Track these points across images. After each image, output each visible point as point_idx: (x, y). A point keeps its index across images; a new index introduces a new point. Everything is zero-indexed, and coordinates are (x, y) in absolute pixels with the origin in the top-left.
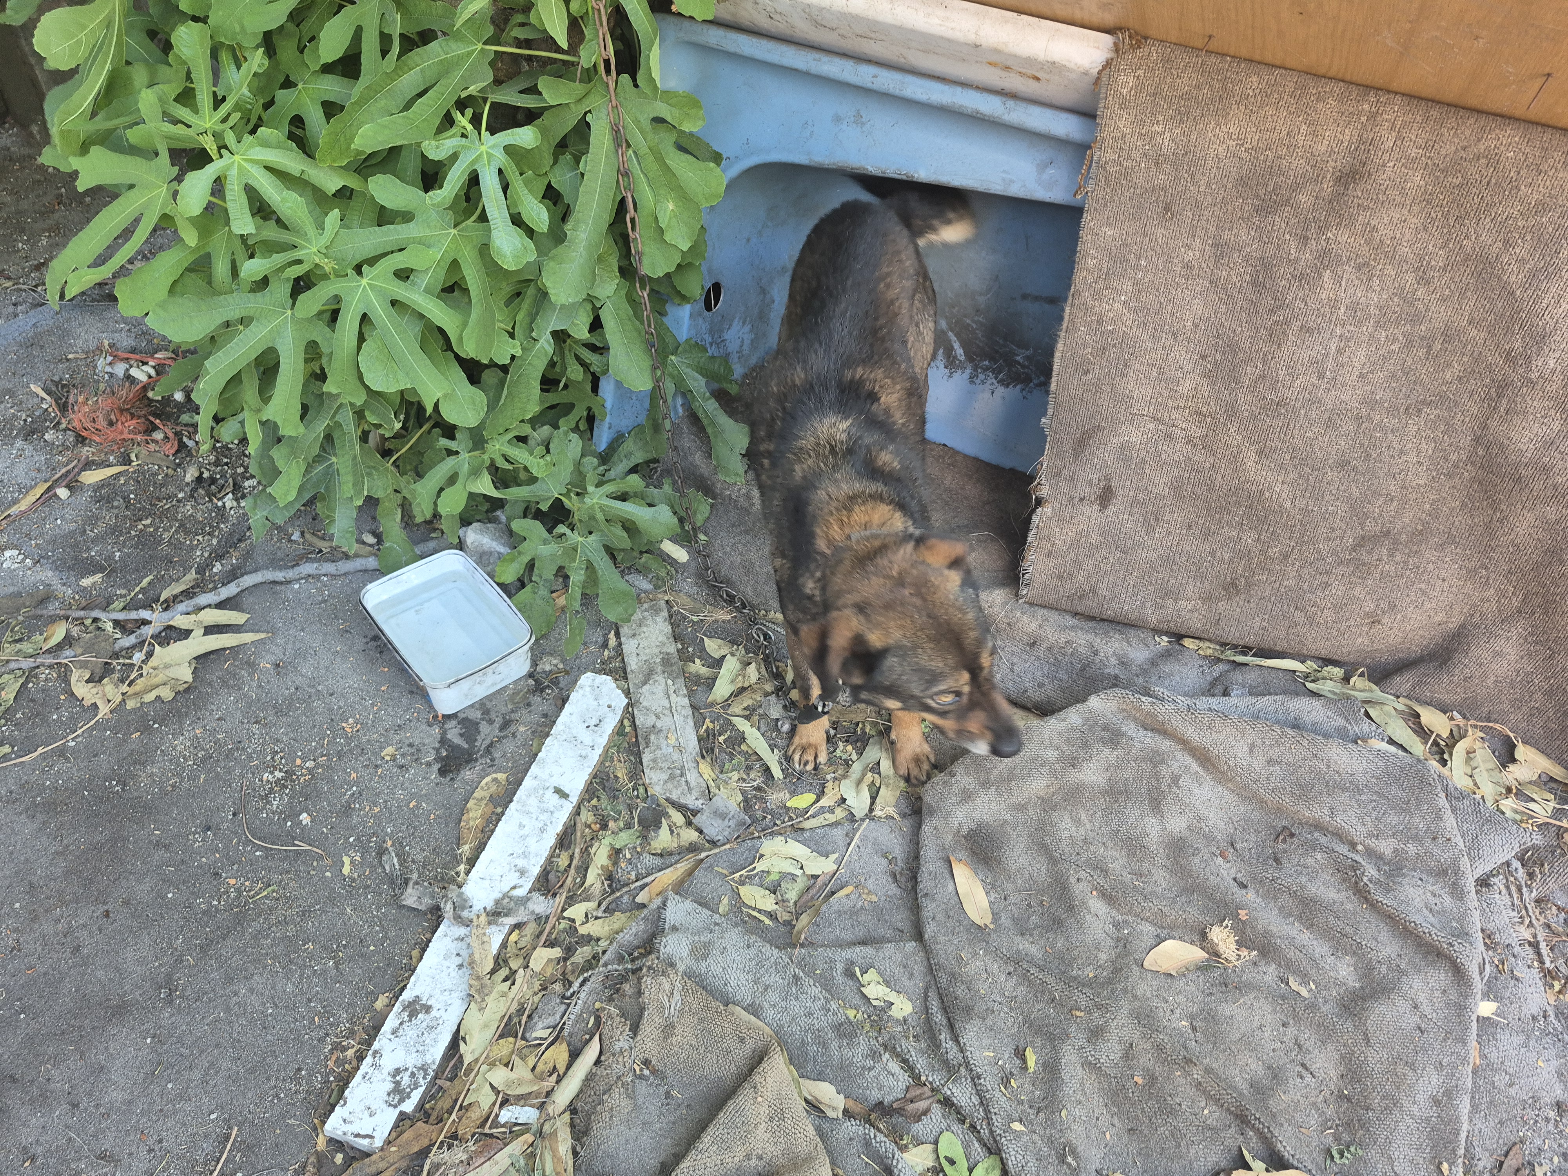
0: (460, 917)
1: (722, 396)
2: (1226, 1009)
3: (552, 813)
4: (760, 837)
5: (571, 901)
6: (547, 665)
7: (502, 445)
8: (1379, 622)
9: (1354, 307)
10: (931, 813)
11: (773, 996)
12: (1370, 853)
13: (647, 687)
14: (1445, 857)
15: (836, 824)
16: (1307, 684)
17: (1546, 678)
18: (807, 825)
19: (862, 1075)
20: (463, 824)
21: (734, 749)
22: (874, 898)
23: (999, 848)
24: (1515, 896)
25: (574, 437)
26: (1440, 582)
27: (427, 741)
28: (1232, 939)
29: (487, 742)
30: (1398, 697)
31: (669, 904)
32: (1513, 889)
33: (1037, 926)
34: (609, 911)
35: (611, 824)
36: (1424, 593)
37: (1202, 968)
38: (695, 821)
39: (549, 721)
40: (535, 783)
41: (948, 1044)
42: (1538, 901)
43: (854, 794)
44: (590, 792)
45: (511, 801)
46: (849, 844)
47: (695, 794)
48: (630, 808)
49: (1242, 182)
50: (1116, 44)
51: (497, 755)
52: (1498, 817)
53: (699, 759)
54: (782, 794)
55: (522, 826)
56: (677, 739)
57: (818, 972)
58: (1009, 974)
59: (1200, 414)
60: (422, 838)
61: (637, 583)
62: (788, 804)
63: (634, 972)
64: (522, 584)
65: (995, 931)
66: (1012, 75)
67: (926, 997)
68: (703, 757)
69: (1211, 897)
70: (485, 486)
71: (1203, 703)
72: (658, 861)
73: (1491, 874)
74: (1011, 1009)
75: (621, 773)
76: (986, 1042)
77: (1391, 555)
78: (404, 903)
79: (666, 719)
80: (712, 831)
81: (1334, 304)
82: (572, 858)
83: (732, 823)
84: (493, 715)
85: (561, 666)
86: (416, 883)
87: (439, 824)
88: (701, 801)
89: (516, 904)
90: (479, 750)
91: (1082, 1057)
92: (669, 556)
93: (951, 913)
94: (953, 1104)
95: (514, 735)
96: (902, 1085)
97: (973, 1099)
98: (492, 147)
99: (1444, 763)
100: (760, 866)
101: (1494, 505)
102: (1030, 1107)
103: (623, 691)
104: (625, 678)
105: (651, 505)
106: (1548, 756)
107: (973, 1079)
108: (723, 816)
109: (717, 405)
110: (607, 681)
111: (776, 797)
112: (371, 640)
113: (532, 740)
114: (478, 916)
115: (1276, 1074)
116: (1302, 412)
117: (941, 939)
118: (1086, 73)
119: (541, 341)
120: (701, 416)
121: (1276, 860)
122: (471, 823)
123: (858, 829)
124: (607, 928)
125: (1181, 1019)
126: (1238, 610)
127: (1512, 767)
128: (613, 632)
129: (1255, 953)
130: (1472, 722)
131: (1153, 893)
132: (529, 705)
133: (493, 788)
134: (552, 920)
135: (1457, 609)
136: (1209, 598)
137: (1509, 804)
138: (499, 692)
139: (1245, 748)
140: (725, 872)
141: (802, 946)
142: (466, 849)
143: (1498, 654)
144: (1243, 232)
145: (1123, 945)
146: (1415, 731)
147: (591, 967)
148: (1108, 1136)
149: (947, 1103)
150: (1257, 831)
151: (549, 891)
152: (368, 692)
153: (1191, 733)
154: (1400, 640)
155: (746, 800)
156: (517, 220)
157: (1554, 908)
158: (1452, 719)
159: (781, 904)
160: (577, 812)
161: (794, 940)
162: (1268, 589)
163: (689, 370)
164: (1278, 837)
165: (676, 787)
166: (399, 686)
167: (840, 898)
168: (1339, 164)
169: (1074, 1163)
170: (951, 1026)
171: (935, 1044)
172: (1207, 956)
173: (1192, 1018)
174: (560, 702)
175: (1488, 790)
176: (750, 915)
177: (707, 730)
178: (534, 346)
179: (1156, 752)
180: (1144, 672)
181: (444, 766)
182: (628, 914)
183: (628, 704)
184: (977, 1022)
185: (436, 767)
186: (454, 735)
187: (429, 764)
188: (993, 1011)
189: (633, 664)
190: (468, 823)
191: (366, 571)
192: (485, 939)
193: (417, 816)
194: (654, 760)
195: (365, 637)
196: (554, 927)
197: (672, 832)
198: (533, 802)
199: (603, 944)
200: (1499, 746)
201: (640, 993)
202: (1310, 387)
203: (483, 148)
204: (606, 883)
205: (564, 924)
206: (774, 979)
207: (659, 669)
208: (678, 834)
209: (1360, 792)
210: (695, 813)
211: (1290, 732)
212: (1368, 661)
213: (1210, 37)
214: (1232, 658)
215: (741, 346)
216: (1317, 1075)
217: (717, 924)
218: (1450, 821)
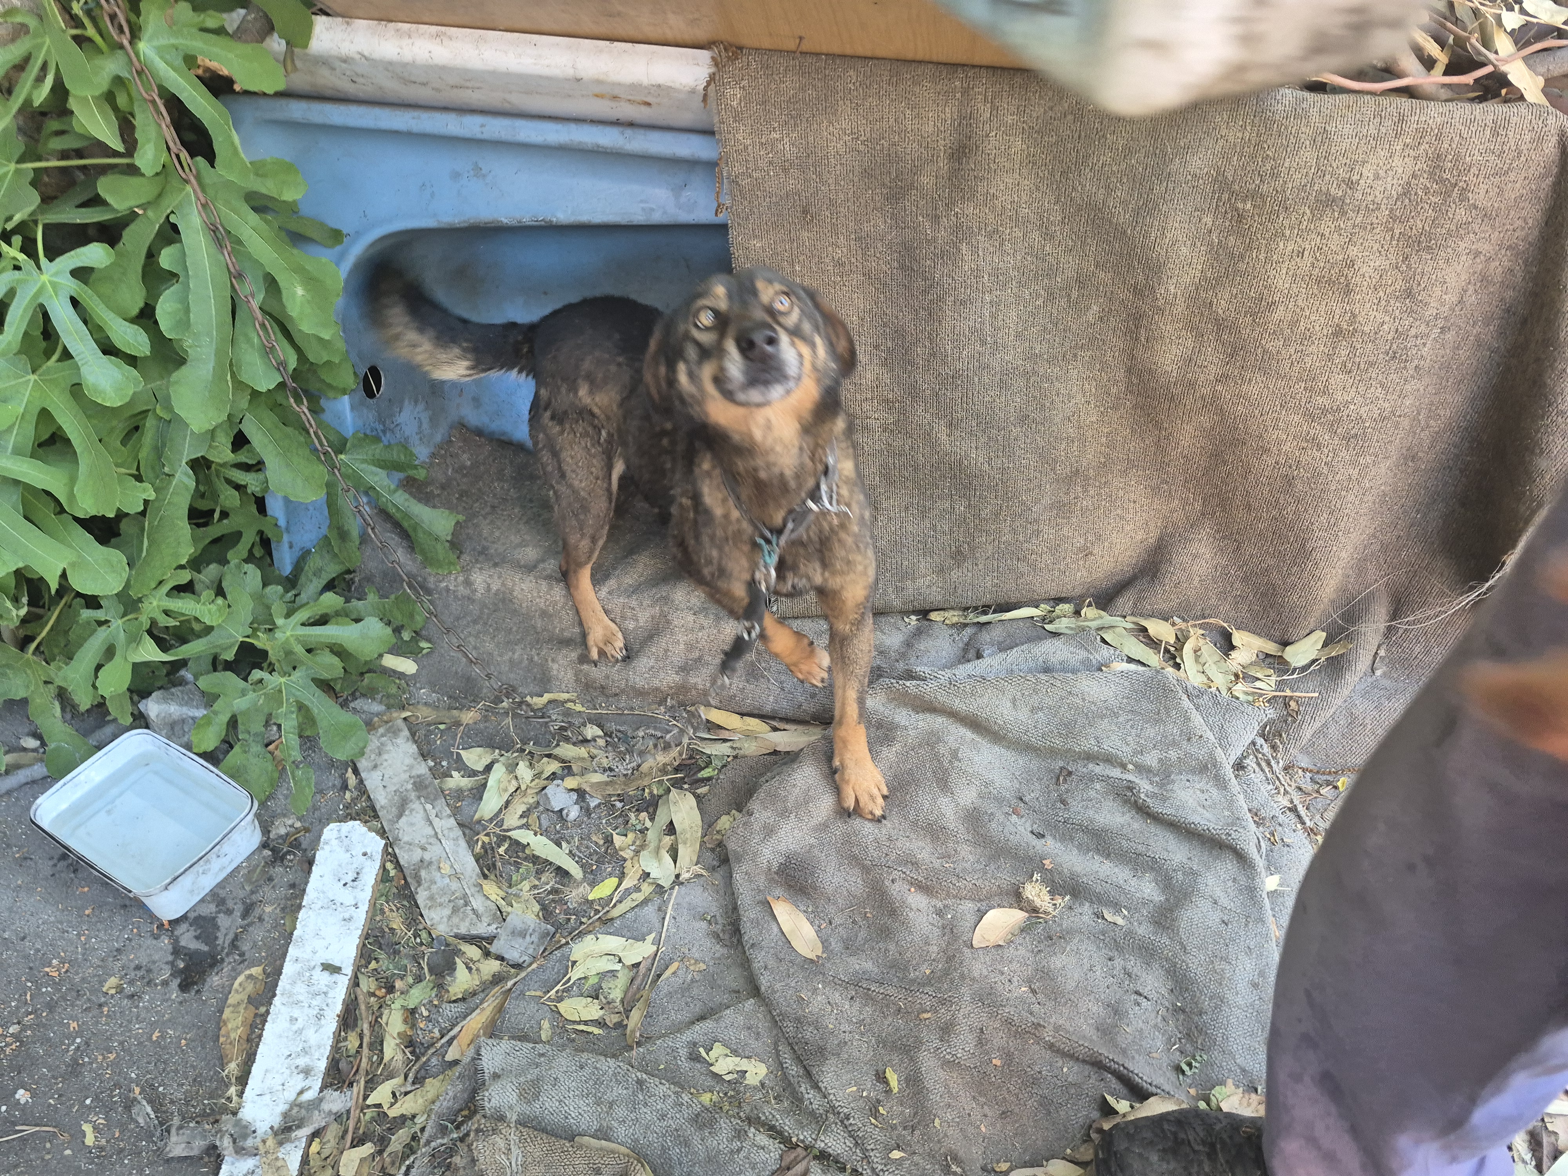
0: (244, 1149)
1: (411, 485)
2: (1057, 962)
3: (325, 993)
4: (567, 943)
5: (372, 1084)
6: (280, 829)
7: (160, 600)
8: (1091, 553)
9: (996, 273)
10: (739, 860)
11: (620, 1112)
12: (1141, 769)
13: (403, 820)
14: (1202, 754)
15: (646, 902)
16: (1046, 626)
17: (1240, 567)
18: (615, 913)
19: (732, 1160)
20: (222, 1040)
21: (518, 857)
22: (703, 966)
23: (812, 874)
24: (1267, 770)
25: (250, 568)
26: (1132, 505)
27: (156, 957)
28: (1045, 891)
29: (231, 936)
30: (1125, 617)
31: (483, 1052)
32: (1263, 764)
33: (866, 941)
34: (419, 1081)
35: (398, 984)
36: (1122, 518)
37: (1025, 929)
38: (493, 949)
39: (298, 890)
40: (298, 966)
41: (810, 1095)
42: (1286, 769)
43: (656, 865)
44: (365, 956)
45: (274, 995)
46: (664, 918)
47: (486, 920)
48: (416, 959)
49: (866, 173)
50: (713, 58)
51: (245, 947)
52: (1236, 704)
53: (481, 881)
54: (581, 889)
55: (294, 1020)
56: (452, 866)
57: (662, 1067)
58: (852, 998)
59: (887, 401)
60: (176, 1071)
61: (366, 708)
62: (590, 898)
63: (462, 1139)
64: (228, 744)
65: (828, 959)
66: (622, 104)
67: (778, 1051)
68: (485, 877)
69: (1016, 856)
70: (150, 652)
71: (963, 671)
72: (460, 1008)
73: (1243, 757)
74: (862, 1034)
75: (397, 922)
76: (846, 1077)
77: (1085, 491)
78: (171, 1155)
79: (435, 848)
80: (513, 955)
81: (977, 273)
82: (361, 1036)
83: (535, 938)
84: (230, 904)
85: (298, 824)
86: (180, 1128)
87: (193, 1049)
88: (494, 926)
89: (308, 1110)
90: (223, 948)
91: (939, 1059)
92: (394, 671)
93: (782, 956)
94: (830, 1155)
95: (261, 919)
96: (775, 1155)
97: (848, 1144)
98: (56, 274)
99: (1177, 666)
100: (575, 975)
101: (1158, 426)
102: (905, 1128)
103: (377, 833)
104: (376, 816)
105: (357, 621)
106: (1259, 634)
107: (842, 1122)
108: (523, 934)
109: (407, 496)
110: (356, 826)
111: (574, 896)
112: (59, 860)
113: (283, 918)
114: (264, 1142)
115: (1116, 1010)
116: (976, 379)
117: (778, 986)
118: (693, 91)
119: (177, 476)
120: (392, 511)
121: (1063, 802)
122: (233, 1035)
123: (669, 899)
124: (420, 1101)
125: (1020, 986)
126: (970, 574)
127: (1234, 654)
128: (350, 770)
129: (1068, 897)
130: (1191, 623)
131: (964, 870)
132: (270, 879)
133: (250, 987)
134: (354, 1114)
135: (1152, 525)
136: (942, 570)
137: (1240, 689)
138: (232, 874)
139: (1009, 704)
140: (539, 993)
141: (639, 1044)
142: (233, 1067)
143: (1195, 556)
144: (880, 222)
145: (950, 930)
146: (1147, 645)
147: (413, 1152)
148: (983, 1129)
149: (823, 1156)
150: (1040, 779)
151: (344, 1082)
152: (69, 922)
153: (958, 704)
154: (1113, 565)
155: (544, 908)
156: (109, 349)
157: (1300, 771)
158: (1174, 624)
159: (606, 1007)
160: (355, 983)
161: (629, 1041)
162: (990, 548)
163: (364, 466)
164: (1058, 779)
165: (463, 920)
166: (107, 904)
167: (667, 979)
168: (947, 141)
169: (959, 1170)
170: (808, 1074)
171: (797, 1100)
172: (1027, 915)
173: (1029, 981)
174: (306, 866)
175: (1220, 681)
176: (576, 1031)
177: (483, 847)
178: (170, 483)
179: (932, 733)
180: (903, 656)
181: (185, 979)
182: (441, 1077)
183: (386, 845)
184: (833, 1060)
185: (175, 983)
186: (188, 939)
187: (165, 983)
188: (846, 1043)
189: (381, 798)
190: (228, 1037)
191: (34, 782)
192: (279, 1164)
193: (164, 1048)
194: (431, 898)
195: (51, 858)
196: (359, 1120)
197: (470, 969)
198: (301, 989)
199: (420, 1120)
200: (1218, 638)
201: (474, 1161)
202: (977, 355)
203: (45, 278)
204: (407, 1051)
205: (370, 1113)
206: (618, 1092)
207: (413, 795)
208: (478, 970)
209: (1116, 715)
210: (491, 939)
211: (1043, 677)
212: (1092, 590)
213: (801, 38)
214: (976, 620)
215: (420, 427)
216: (1150, 997)
217: (543, 1055)
218: (1197, 718)
